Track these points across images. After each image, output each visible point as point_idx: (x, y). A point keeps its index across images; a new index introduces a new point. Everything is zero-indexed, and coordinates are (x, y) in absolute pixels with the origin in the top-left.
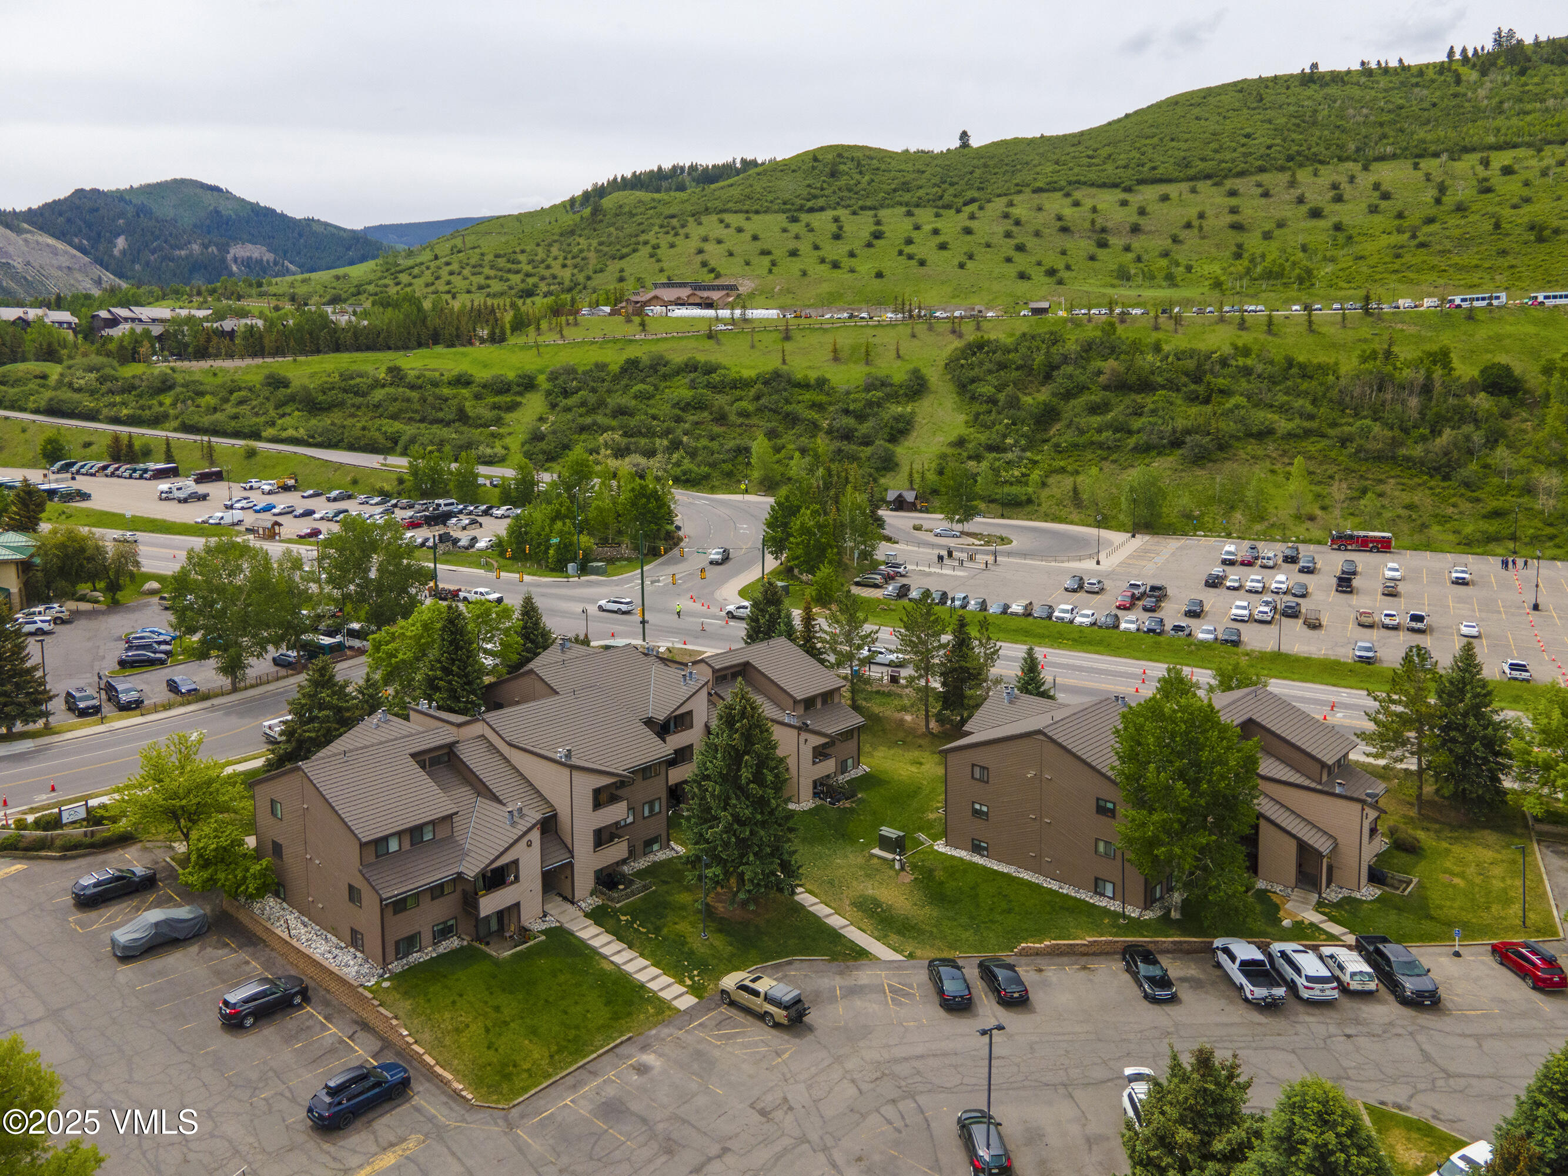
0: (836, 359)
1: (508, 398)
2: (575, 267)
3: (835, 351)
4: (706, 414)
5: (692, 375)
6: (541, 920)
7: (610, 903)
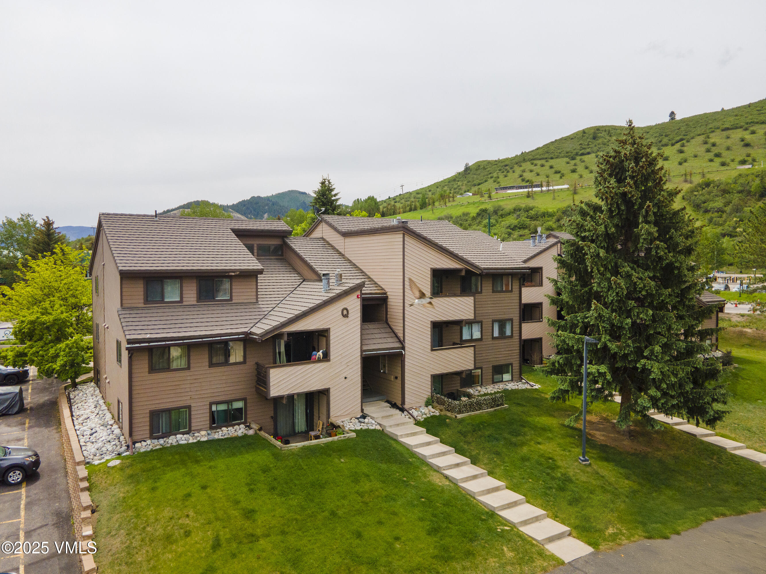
4: (526, 231)
5: (518, 213)
6: (357, 421)
7: (449, 414)
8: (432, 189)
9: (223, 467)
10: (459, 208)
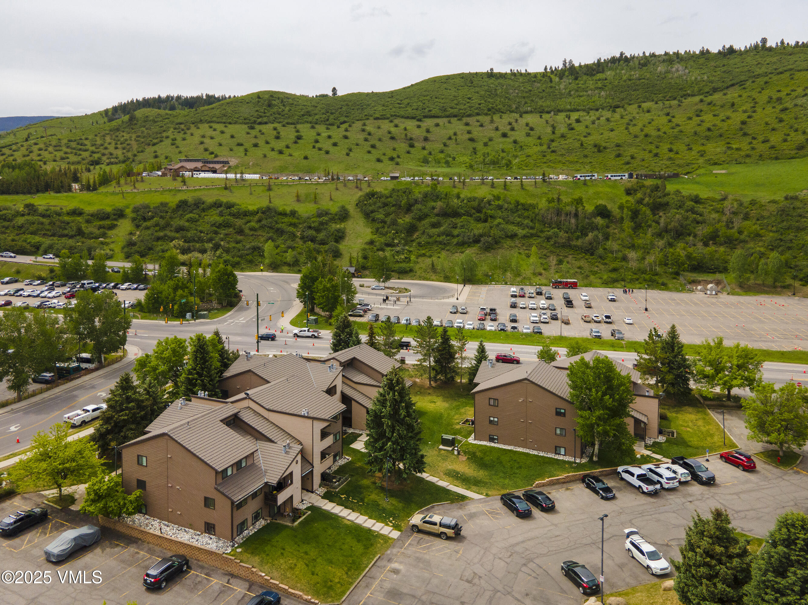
0: (298, 200)
1: (107, 222)
3: (298, 196)
4: (231, 229)
5: (220, 209)
6: (301, 504)
7: (332, 490)
9: (280, 540)
10: (153, 195)
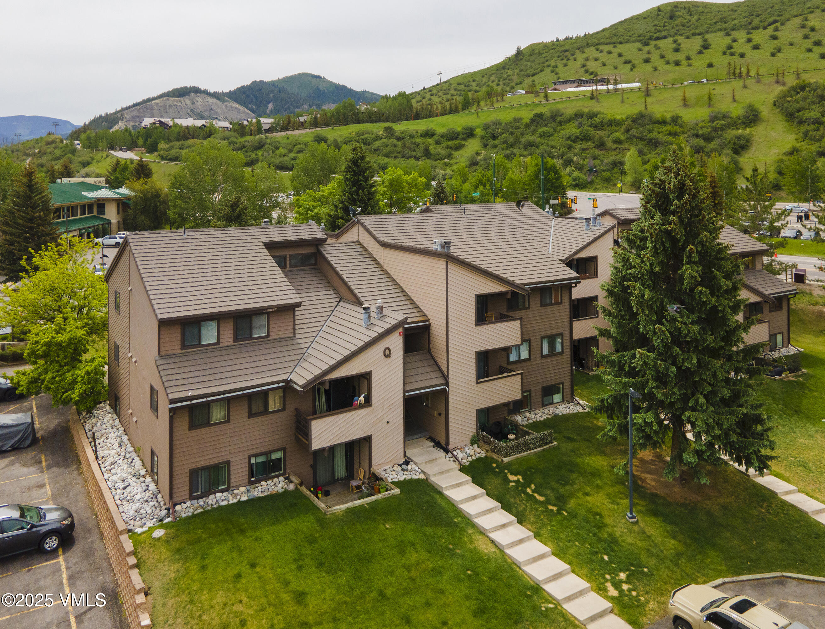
0: (685, 105)
1: (456, 142)
2: (504, 84)
3: (684, 99)
4: (590, 143)
5: (580, 120)
6: (399, 468)
7: (495, 456)
8: (477, 79)
9: (269, 538)
10: (508, 111)
